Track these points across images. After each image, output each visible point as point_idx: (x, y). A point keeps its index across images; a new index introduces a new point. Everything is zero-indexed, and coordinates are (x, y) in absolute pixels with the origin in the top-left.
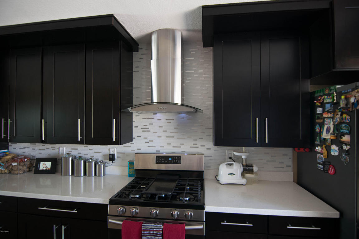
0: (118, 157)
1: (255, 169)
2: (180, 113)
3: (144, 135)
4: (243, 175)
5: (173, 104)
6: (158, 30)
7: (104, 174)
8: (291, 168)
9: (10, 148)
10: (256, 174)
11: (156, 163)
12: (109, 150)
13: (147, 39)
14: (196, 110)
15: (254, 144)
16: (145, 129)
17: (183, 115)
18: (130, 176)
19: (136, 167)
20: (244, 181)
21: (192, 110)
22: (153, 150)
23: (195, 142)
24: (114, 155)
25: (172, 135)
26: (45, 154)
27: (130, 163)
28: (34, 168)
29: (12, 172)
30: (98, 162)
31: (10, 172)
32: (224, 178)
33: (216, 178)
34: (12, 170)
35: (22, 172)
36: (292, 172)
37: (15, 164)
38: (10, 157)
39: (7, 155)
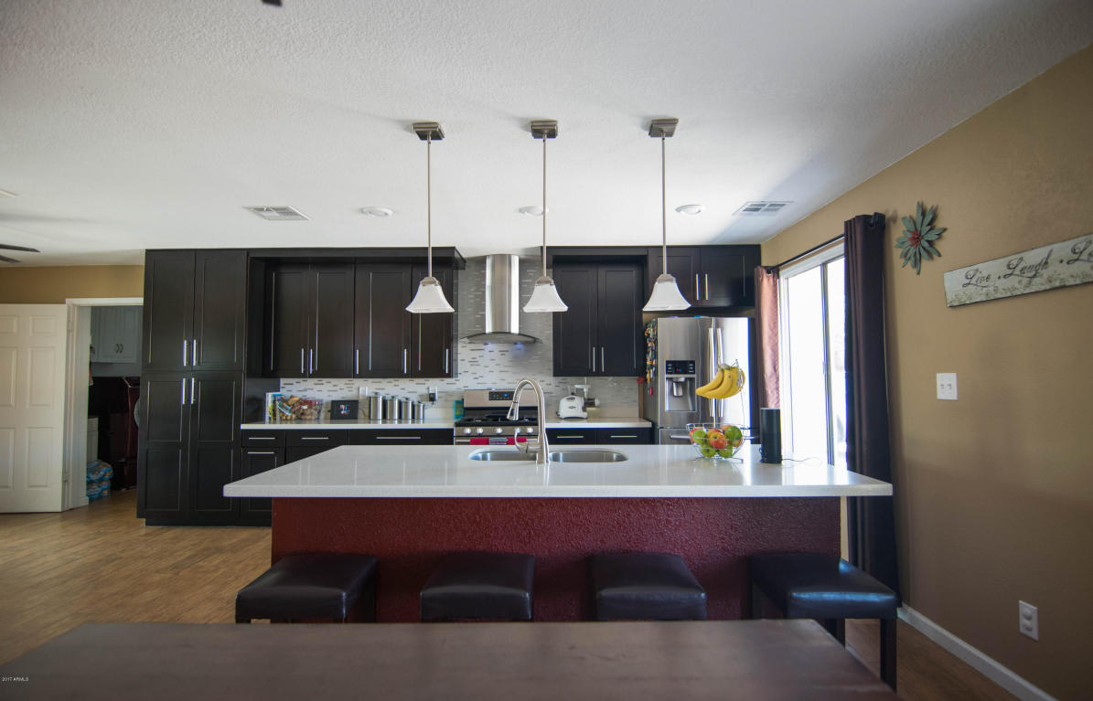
0: (439, 397)
1: (597, 402)
2: (516, 344)
3: (472, 369)
4: (584, 409)
5: (510, 333)
6: (494, 256)
7: (424, 416)
8: (637, 403)
9: (281, 390)
10: (598, 407)
11: (490, 399)
12: (428, 389)
13: (481, 261)
14: (535, 339)
15: (589, 373)
16: (473, 362)
17: (519, 346)
18: (457, 417)
19: (466, 405)
20: (585, 415)
21: (530, 339)
22: (485, 387)
24: (434, 394)
25: (506, 369)
26: (337, 396)
27: (457, 402)
28: (329, 413)
29: (303, 417)
30: (416, 403)
31: (300, 417)
32: (564, 412)
33: (557, 413)
34: (302, 414)
35: (313, 418)
36: (638, 408)
37: (305, 407)
38: (297, 399)
39: (292, 397)
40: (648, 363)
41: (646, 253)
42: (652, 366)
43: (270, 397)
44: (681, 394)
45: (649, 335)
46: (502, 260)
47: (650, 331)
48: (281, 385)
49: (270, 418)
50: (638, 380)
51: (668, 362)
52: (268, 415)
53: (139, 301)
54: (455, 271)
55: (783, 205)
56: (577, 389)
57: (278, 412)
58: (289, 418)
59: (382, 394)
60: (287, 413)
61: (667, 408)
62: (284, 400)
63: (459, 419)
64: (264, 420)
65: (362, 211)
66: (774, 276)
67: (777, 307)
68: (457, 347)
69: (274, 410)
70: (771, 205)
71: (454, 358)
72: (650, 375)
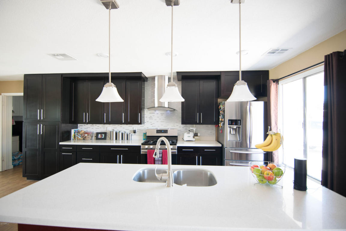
0: (137, 131)
1: (199, 134)
2: (167, 111)
3: (150, 121)
4: (194, 137)
5: (164, 107)
6: (158, 76)
7: (131, 140)
8: (215, 135)
9: (78, 128)
10: (199, 136)
11: (157, 133)
12: (133, 128)
13: (153, 78)
14: (175, 110)
15: (196, 123)
16: (151, 118)
17: (168, 112)
18: (144, 139)
19: (147, 135)
20: (194, 139)
21: (173, 110)
22: (155, 128)
23: (174, 124)
24: (135, 130)
25: (163, 121)
26: (99, 131)
27: (144, 134)
28: (96, 137)
29: (85, 139)
30: (128, 134)
31: (84, 139)
32: (186, 138)
33: (183, 138)
34: (85, 138)
35: (89, 139)
36: (215, 137)
37: (86, 135)
38: (83, 132)
39: (81, 131)
40: (220, 120)
41: (220, 74)
42: (222, 121)
43: (73, 131)
44: (234, 133)
45: (221, 108)
46: (162, 77)
47: (221, 106)
48: (78, 126)
49: (73, 139)
50: (216, 126)
51: (229, 120)
52: (72, 138)
53: (22, 94)
54: (143, 83)
55: (287, 50)
56: (191, 129)
57: (76, 137)
58: (80, 139)
59: (116, 130)
60: (79, 137)
61: (228, 139)
62: (78, 132)
63: (145, 141)
64: (71, 140)
65: (97, 55)
66: (276, 84)
67: (277, 97)
68: (144, 112)
69: (75, 136)
70: (282, 50)
71: (142, 116)
72: (221, 125)
